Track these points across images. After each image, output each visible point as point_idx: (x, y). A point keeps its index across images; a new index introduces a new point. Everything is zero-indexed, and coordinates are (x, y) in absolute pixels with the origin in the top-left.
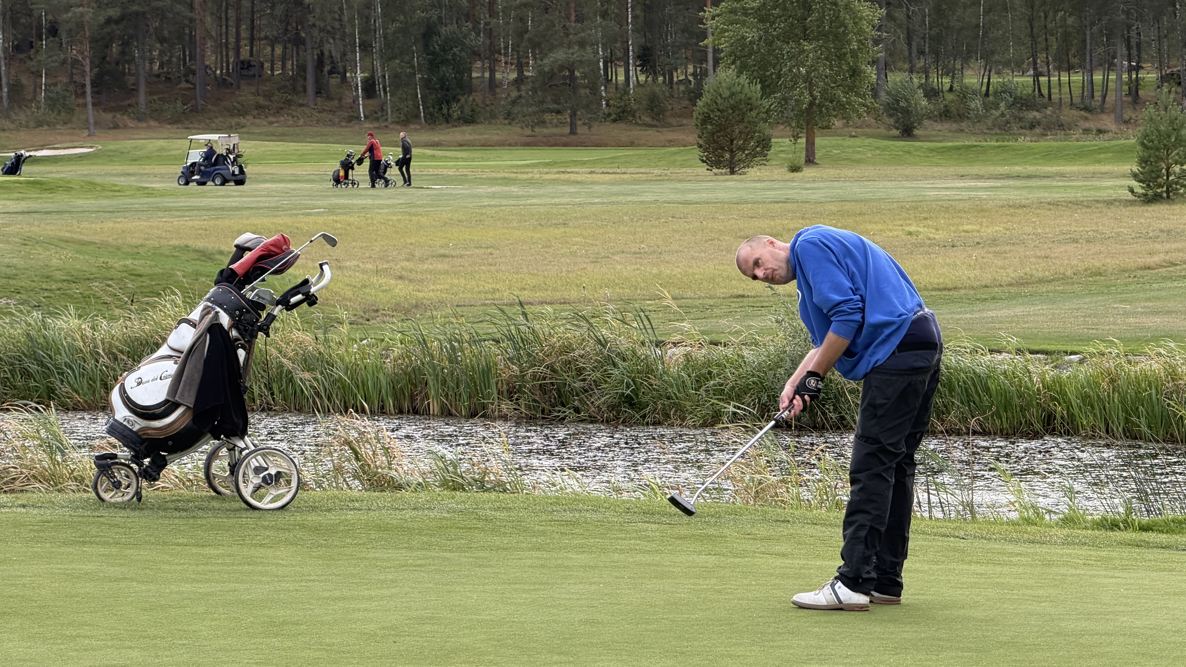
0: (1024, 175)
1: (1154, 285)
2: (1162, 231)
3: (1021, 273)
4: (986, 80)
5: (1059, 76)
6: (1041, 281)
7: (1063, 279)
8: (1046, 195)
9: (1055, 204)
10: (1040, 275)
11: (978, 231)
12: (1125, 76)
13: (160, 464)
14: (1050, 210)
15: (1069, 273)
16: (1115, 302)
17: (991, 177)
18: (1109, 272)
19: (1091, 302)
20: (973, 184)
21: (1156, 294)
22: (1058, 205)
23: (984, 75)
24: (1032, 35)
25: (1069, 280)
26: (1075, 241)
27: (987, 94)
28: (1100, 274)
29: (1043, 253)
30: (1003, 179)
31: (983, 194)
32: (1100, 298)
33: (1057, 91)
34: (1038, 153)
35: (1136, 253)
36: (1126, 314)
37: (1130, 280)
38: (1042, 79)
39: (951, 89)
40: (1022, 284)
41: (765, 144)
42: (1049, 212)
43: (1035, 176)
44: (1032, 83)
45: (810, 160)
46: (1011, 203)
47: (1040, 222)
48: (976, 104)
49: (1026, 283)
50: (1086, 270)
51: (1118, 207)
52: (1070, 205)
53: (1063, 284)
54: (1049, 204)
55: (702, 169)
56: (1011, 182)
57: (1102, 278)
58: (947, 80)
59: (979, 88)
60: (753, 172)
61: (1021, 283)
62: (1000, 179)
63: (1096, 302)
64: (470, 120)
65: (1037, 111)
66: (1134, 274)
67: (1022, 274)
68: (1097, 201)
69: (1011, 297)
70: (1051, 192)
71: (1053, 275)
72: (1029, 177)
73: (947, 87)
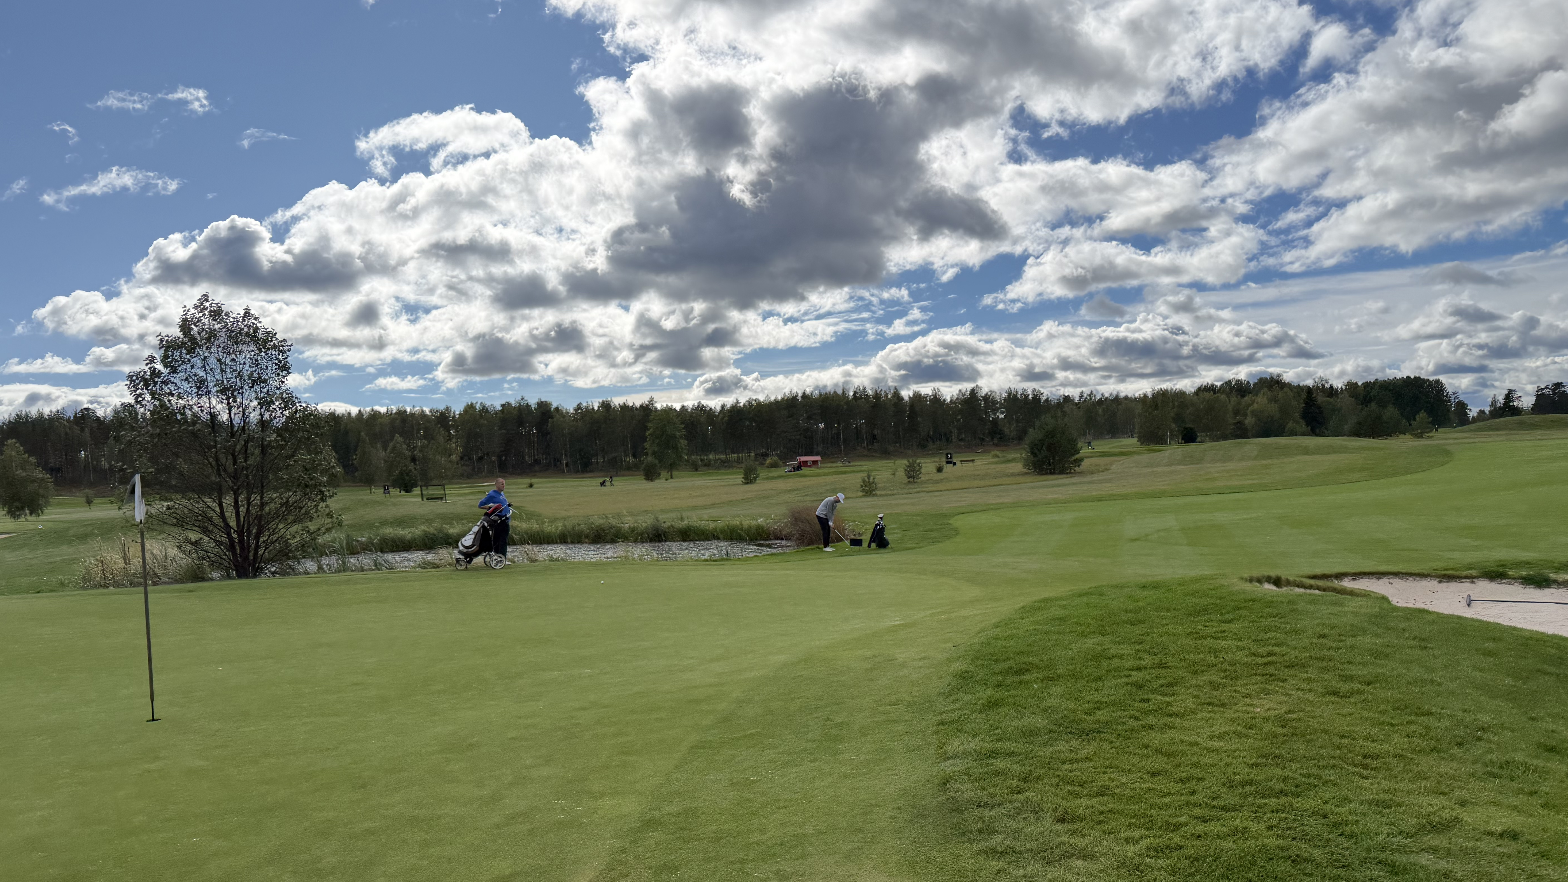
3: (711, 502)
4: (715, 457)
5: (732, 455)
6: (718, 504)
10: (718, 502)
13: (471, 560)
15: (724, 502)
16: (733, 508)
18: (734, 501)
19: (728, 508)
21: (743, 505)
24: (725, 446)
26: (727, 494)
27: (715, 460)
28: (731, 502)
29: (719, 497)
32: (730, 507)
33: (731, 459)
35: (741, 496)
36: (735, 511)
38: (727, 456)
39: (706, 459)
40: (711, 505)
41: (659, 474)
44: (725, 457)
45: (672, 478)
49: (714, 504)
50: (728, 501)
51: (739, 485)
52: (728, 486)
53: (722, 504)
55: (644, 481)
59: (713, 459)
60: (657, 481)
64: (591, 471)
65: (727, 463)
66: (739, 501)
68: (734, 484)
69: (710, 508)
71: (720, 502)
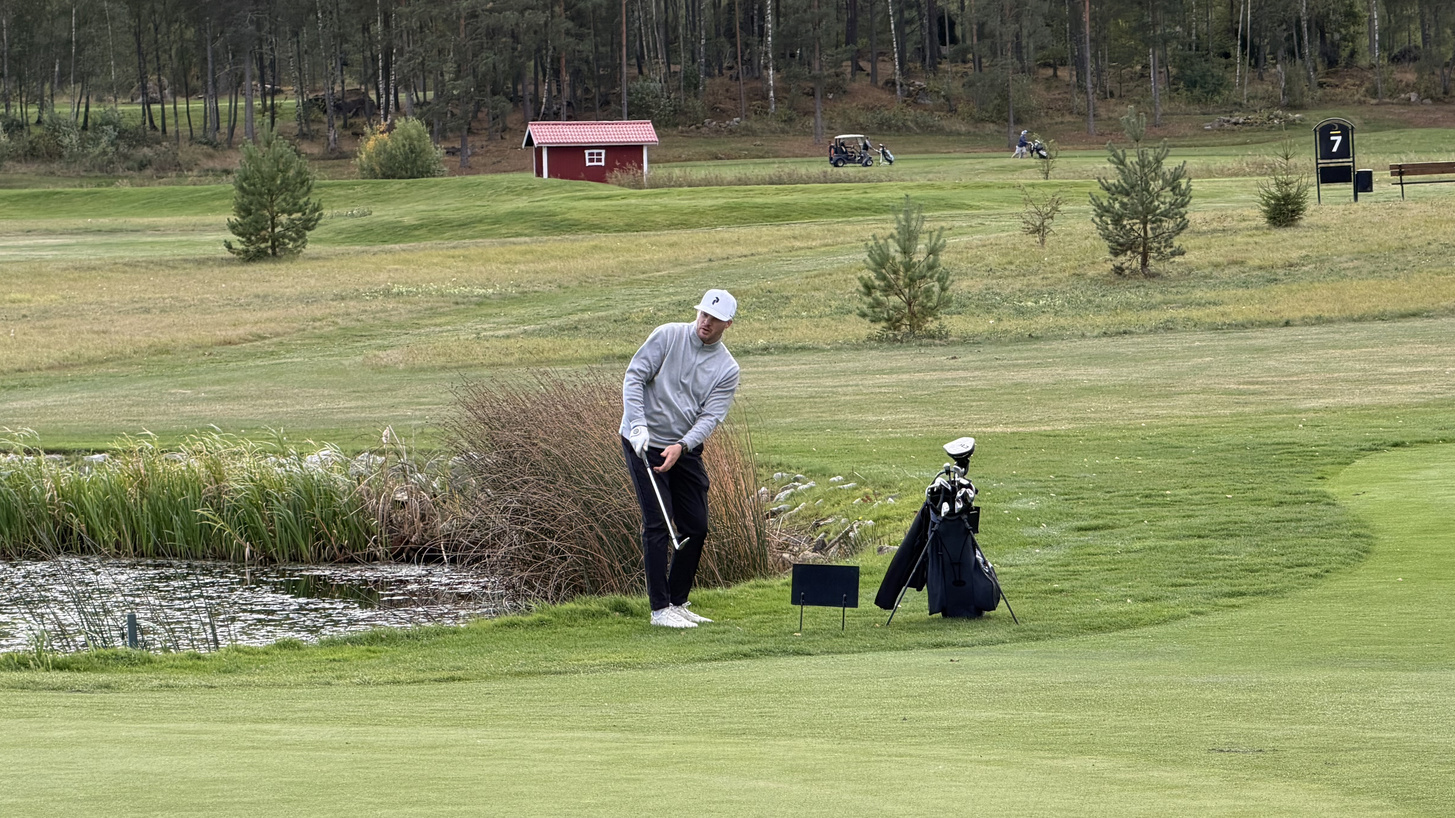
0: (107, 229)
1: (231, 364)
2: (257, 296)
3: (67, 352)
4: (82, 109)
5: (175, 103)
6: (91, 362)
7: (119, 358)
8: (127, 253)
9: (133, 265)
10: (92, 353)
11: (29, 301)
12: (257, 103)
14: (125, 272)
15: (128, 351)
16: (175, 386)
17: (64, 233)
18: (179, 349)
19: (145, 388)
20: (40, 241)
21: (228, 375)
22: (136, 266)
23: (79, 103)
24: (139, 52)
25: (128, 361)
26: (147, 311)
27: (85, 127)
28: (168, 352)
29: (102, 327)
30: (80, 234)
31: (48, 254)
32: (157, 382)
33: (173, 121)
34: (137, 201)
35: (219, 324)
36: (184, 401)
37: (204, 358)
38: (153, 107)
39: (39, 122)
40: (66, 367)
42: (122, 276)
43: (121, 231)
44: (141, 112)
46: (78, 265)
47: (108, 288)
48: (71, 140)
49: (72, 365)
50: (150, 346)
51: (211, 267)
52: (151, 266)
53: (118, 365)
54: (125, 264)
56: (90, 239)
57: (170, 357)
58: (33, 111)
59: (73, 119)
61: (64, 365)
62: (77, 234)
63: (150, 387)
65: (148, 146)
66: (210, 350)
67: (68, 354)
68: (186, 261)
69: (48, 383)
70: (134, 250)
71: (107, 354)
72: (112, 231)
73: (33, 119)
